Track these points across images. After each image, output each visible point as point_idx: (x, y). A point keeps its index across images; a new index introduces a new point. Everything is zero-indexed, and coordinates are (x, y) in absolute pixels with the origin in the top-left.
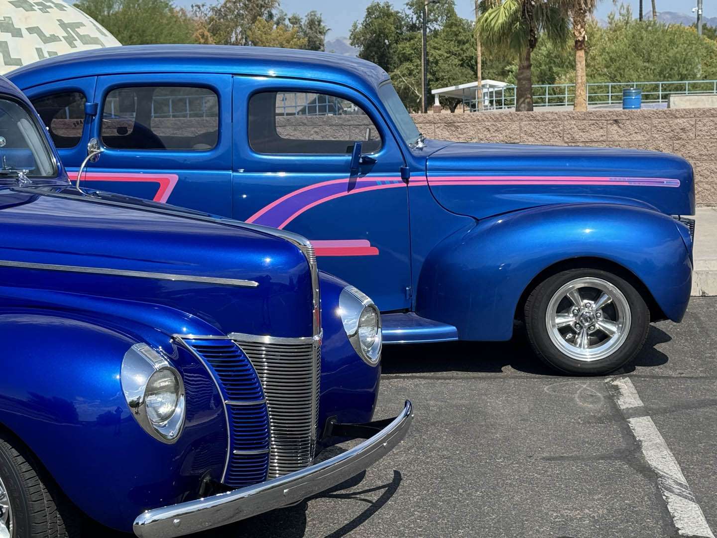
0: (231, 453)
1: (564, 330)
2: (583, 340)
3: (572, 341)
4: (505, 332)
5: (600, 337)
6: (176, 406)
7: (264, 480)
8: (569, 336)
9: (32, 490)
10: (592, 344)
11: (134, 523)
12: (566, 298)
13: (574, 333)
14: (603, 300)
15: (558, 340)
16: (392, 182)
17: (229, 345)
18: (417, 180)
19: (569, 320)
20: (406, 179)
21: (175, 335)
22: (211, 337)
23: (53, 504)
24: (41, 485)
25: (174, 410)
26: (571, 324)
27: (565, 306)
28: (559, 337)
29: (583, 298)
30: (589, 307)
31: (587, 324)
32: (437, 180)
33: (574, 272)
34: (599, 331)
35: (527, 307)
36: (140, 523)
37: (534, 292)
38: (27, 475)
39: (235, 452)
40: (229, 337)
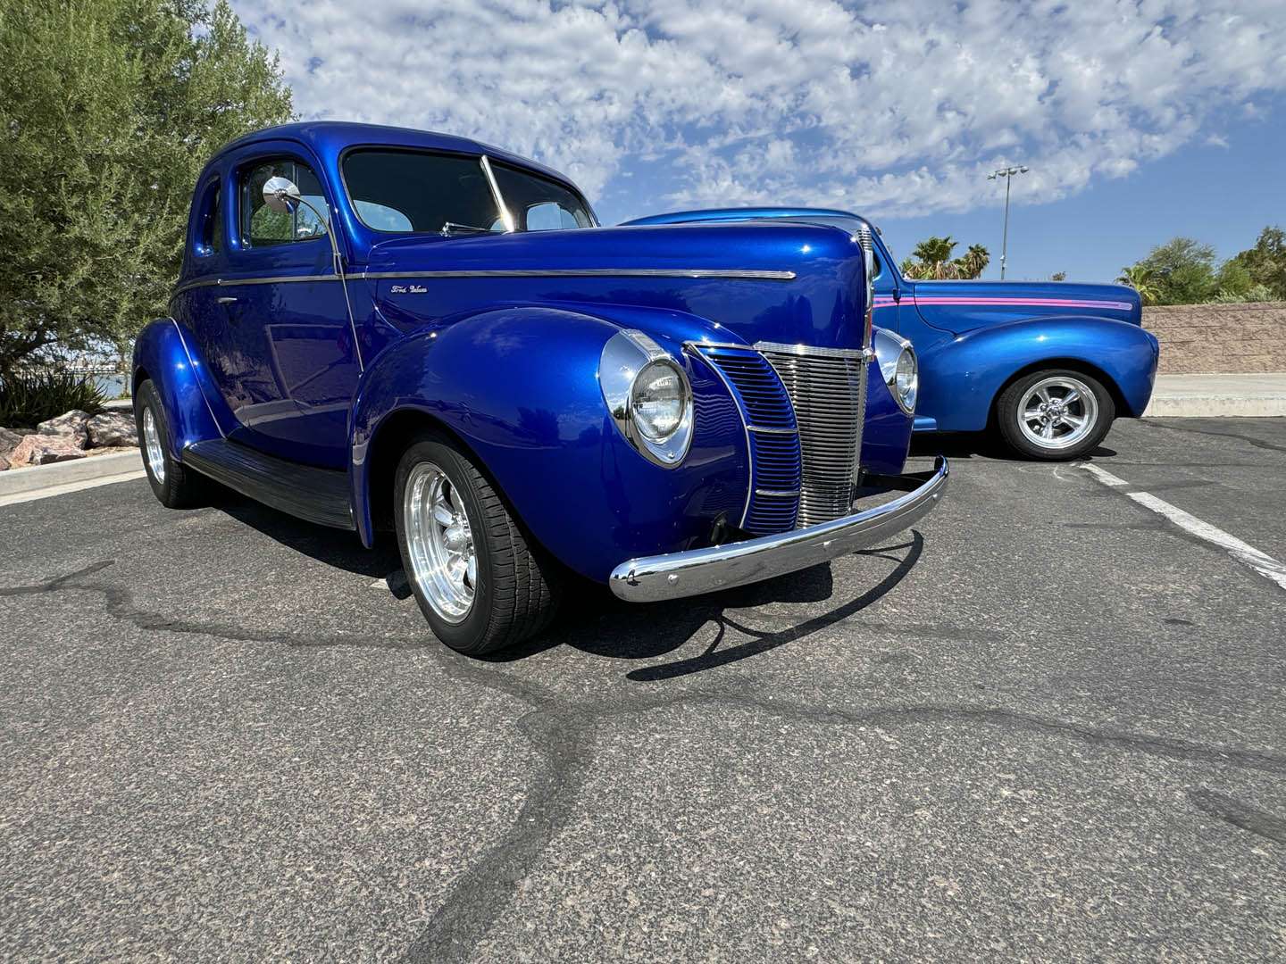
0: (753, 493)
1: (1032, 423)
2: (1049, 431)
3: (1038, 432)
4: (981, 423)
5: (1064, 430)
6: (681, 418)
7: (792, 530)
8: (1037, 427)
9: (494, 522)
10: (1055, 435)
11: (613, 576)
12: (1035, 396)
13: (1041, 426)
14: (1069, 398)
15: (1028, 432)
16: (885, 302)
17: (754, 358)
18: (906, 300)
19: (1037, 414)
20: (897, 299)
21: (686, 343)
22: (733, 345)
23: (522, 541)
24: (507, 517)
25: (678, 424)
26: (1038, 418)
27: (1034, 402)
28: (1027, 427)
29: (1051, 396)
30: (1059, 403)
31: (1054, 417)
32: (922, 301)
33: (1043, 373)
34: (1063, 424)
35: (1000, 403)
36: (620, 577)
37: (1008, 390)
38: (489, 502)
39: (757, 491)
40: (755, 347)
